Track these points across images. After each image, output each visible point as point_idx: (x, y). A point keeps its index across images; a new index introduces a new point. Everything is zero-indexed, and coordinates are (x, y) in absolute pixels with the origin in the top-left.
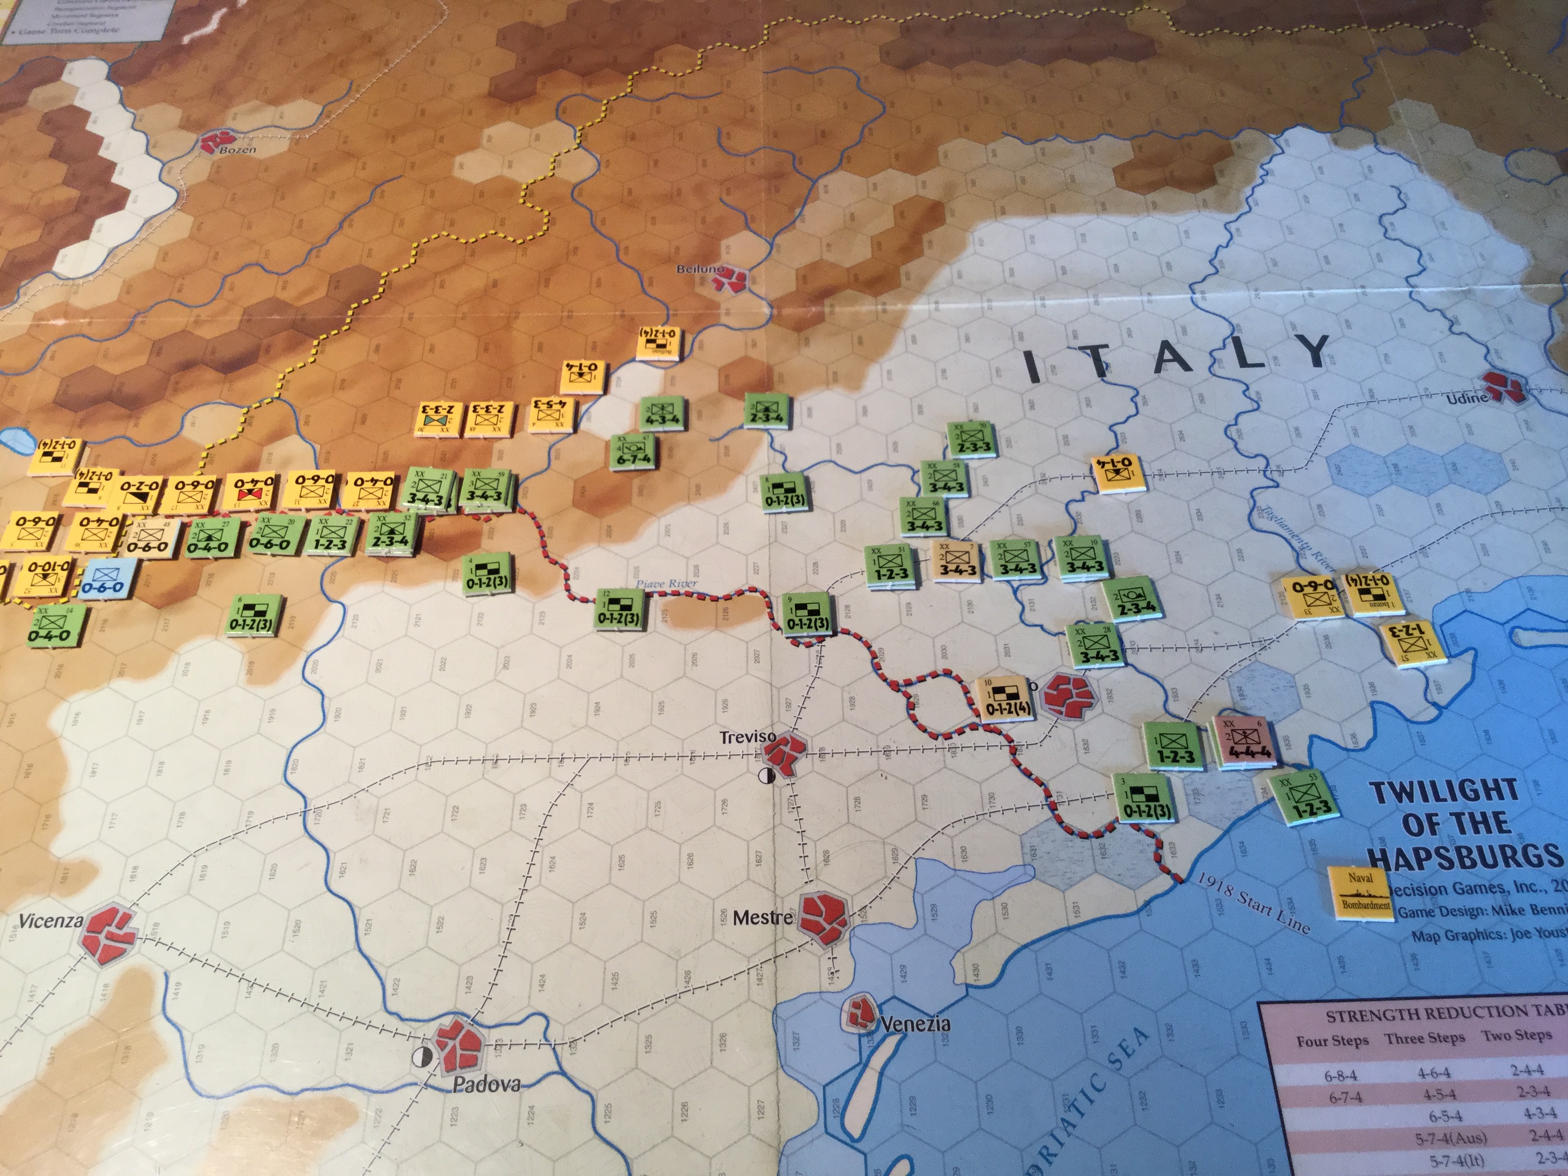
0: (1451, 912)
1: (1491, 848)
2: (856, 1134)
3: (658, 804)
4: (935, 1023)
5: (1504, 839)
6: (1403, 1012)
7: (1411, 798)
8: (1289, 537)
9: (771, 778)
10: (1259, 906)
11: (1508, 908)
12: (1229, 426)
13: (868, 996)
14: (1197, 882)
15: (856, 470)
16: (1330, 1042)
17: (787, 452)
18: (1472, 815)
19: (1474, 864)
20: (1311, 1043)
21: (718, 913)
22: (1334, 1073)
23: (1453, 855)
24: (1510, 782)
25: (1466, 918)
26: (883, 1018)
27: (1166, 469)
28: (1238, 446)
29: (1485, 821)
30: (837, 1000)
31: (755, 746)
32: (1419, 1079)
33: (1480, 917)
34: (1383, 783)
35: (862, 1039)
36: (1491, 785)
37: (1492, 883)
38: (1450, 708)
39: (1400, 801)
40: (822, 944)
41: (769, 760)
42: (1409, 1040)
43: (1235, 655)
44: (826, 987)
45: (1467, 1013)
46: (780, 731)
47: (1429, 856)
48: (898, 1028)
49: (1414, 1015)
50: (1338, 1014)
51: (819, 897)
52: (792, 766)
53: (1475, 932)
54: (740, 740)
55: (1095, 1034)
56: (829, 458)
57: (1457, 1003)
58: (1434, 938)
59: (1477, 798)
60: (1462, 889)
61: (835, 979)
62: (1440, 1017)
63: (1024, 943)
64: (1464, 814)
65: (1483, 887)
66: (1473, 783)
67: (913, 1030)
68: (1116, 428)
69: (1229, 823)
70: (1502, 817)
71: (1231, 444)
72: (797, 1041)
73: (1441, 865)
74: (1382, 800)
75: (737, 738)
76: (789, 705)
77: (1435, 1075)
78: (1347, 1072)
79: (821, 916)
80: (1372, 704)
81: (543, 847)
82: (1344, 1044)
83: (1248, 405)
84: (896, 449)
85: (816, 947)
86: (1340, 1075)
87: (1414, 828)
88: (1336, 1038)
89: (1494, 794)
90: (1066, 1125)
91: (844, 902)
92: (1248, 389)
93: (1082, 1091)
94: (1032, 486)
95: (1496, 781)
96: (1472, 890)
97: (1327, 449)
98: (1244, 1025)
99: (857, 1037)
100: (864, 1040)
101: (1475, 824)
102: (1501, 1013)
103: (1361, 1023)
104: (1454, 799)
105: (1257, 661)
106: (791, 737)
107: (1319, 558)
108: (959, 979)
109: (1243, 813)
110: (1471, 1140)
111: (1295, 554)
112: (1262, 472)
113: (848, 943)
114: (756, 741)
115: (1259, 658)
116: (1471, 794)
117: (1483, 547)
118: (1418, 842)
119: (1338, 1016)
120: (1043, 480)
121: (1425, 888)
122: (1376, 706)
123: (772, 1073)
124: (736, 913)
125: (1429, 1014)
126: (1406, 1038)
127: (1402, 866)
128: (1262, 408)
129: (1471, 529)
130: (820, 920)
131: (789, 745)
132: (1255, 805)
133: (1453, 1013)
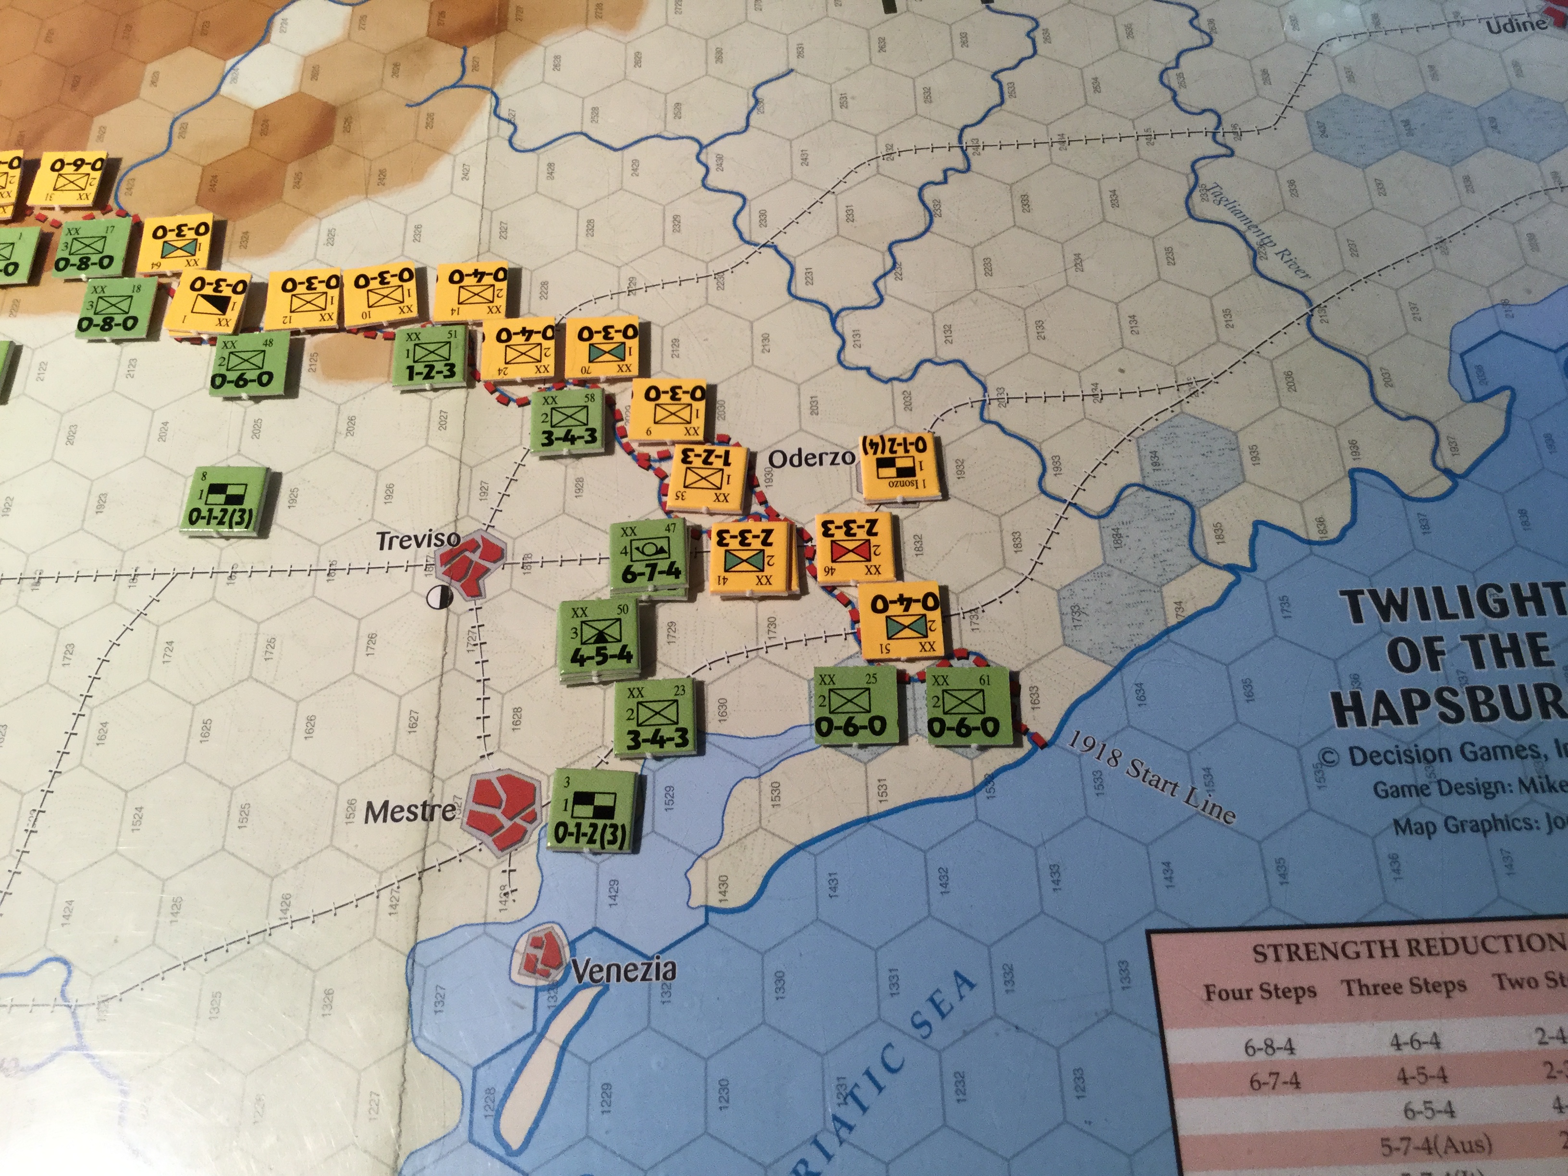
0: (1455, 789)
1: (1522, 689)
2: (515, 1145)
3: (271, 643)
4: (654, 966)
5: (1543, 675)
6: (1373, 945)
7: (1403, 614)
8: (1242, 227)
9: (446, 599)
10: (1158, 781)
11: (1544, 781)
12: (1167, 69)
13: (557, 929)
14: (1068, 746)
15: (616, 145)
16: (1257, 994)
17: (517, 122)
18: (1495, 639)
19: (1495, 714)
20: (1226, 995)
21: (343, 805)
22: (1259, 1043)
23: (1463, 700)
24: (1556, 587)
25: (1479, 798)
26: (575, 962)
27: (1069, 134)
28: (1179, 98)
29: (1515, 648)
30: (509, 935)
31: (427, 553)
32: (1392, 1051)
33: (1500, 796)
34: (1362, 592)
35: (540, 994)
36: (1526, 592)
37: (1521, 743)
38: (1470, 477)
39: (1386, 618)
40: (495, 848)
41: (444, 573)
42: (1379, 990)
43: (1151, 404)
44: (494, 915)
45: (1472, 947)
46: (466, 530)
47: (1426, 703)
48: (597, 976)
49: (1390, 950)
50: (1272, 949)
51: (500, 780)
52: (481, 581)
53: (1490, 819)
54: (405, 544)
55: (894, 982)
56: (579, 130)
57: (1455, 931)
58: (1427, 830)
59: (1505, 611)
60: (1475, 753)
61: (510, 903)
62: (1430, 953)
63: (799, 841)
64: (1482, 637)
65: (1507, 751)
66: (1499, 589)
67: (618, 980)
68: (1001, 76)
69: (1121, 656)
70: (1541, 642)
71: (1168, 94)
72: (440, 1000)
73: (1443, 716)
74: (1358, 618)
75: (401, 541)
76: (484, 491)
77: (1416, 1045)
78: (1280, 1041)
79: (499, 808)
80: (1352, 473)
81: (92, 709)
82: (1278, 997)
83: (1197, 39)
84: (678, 115)
85: (487, 855)
86: (1269, 1046)
87: (1405, 658)
88: (1265, 987)
89: (1530, 606)
90: (838, 1125)
91: (536, 785)
92: (1197, 15)
93: (868, 1073)
94: (873, 163)
95: (1534, 587)
96: (1489, 754)
97: (1305, 101)
98: (1124, 966)
99: (532, 992)
100: (543, 996)
101: (1499, 653)
102: (1526, 947)
103: (1305, 964)
104: (1469, 614)
105: (1182, 412)
106: (483, 538)
107: (1286, 258)
108: (697, 900)
109: (1142, 640)
110: (1467, 1147)
111: (1251, 253)
112: (1210, 135)
113: (535, 847)
114: (429, 545)
115: (1187, 408)
116: (1495, 607)
117: (1531, 237)
118: (1411, 680)
119: (1270, 953)
120: (889, 155)
121: (1417, 751)
122: (1357, 476)
123: (397, 1049)
124: (370, 806)
125: (1414, 948)
126: (1375, 986)
127: (1384, 718)
128: (1214, 44)
129: (1513, 213)
130: (498, 813)
131: (480, 550)
132: (1163, 628)
133: (1451, 946)
